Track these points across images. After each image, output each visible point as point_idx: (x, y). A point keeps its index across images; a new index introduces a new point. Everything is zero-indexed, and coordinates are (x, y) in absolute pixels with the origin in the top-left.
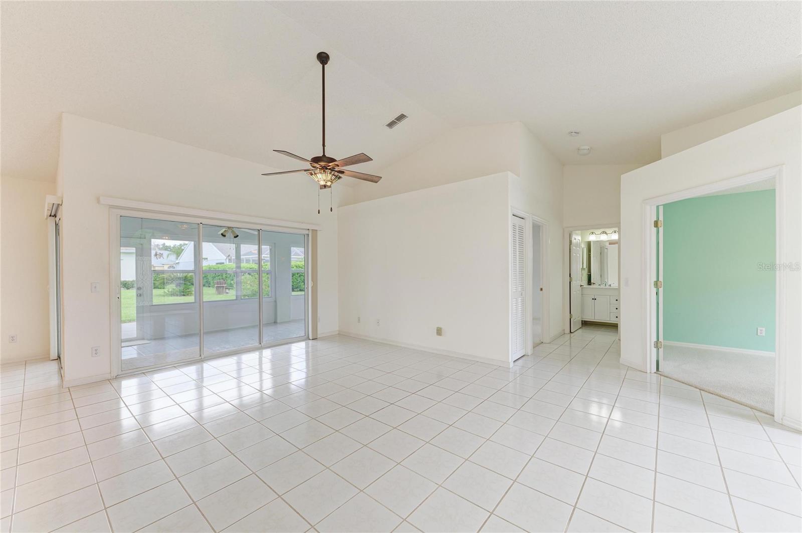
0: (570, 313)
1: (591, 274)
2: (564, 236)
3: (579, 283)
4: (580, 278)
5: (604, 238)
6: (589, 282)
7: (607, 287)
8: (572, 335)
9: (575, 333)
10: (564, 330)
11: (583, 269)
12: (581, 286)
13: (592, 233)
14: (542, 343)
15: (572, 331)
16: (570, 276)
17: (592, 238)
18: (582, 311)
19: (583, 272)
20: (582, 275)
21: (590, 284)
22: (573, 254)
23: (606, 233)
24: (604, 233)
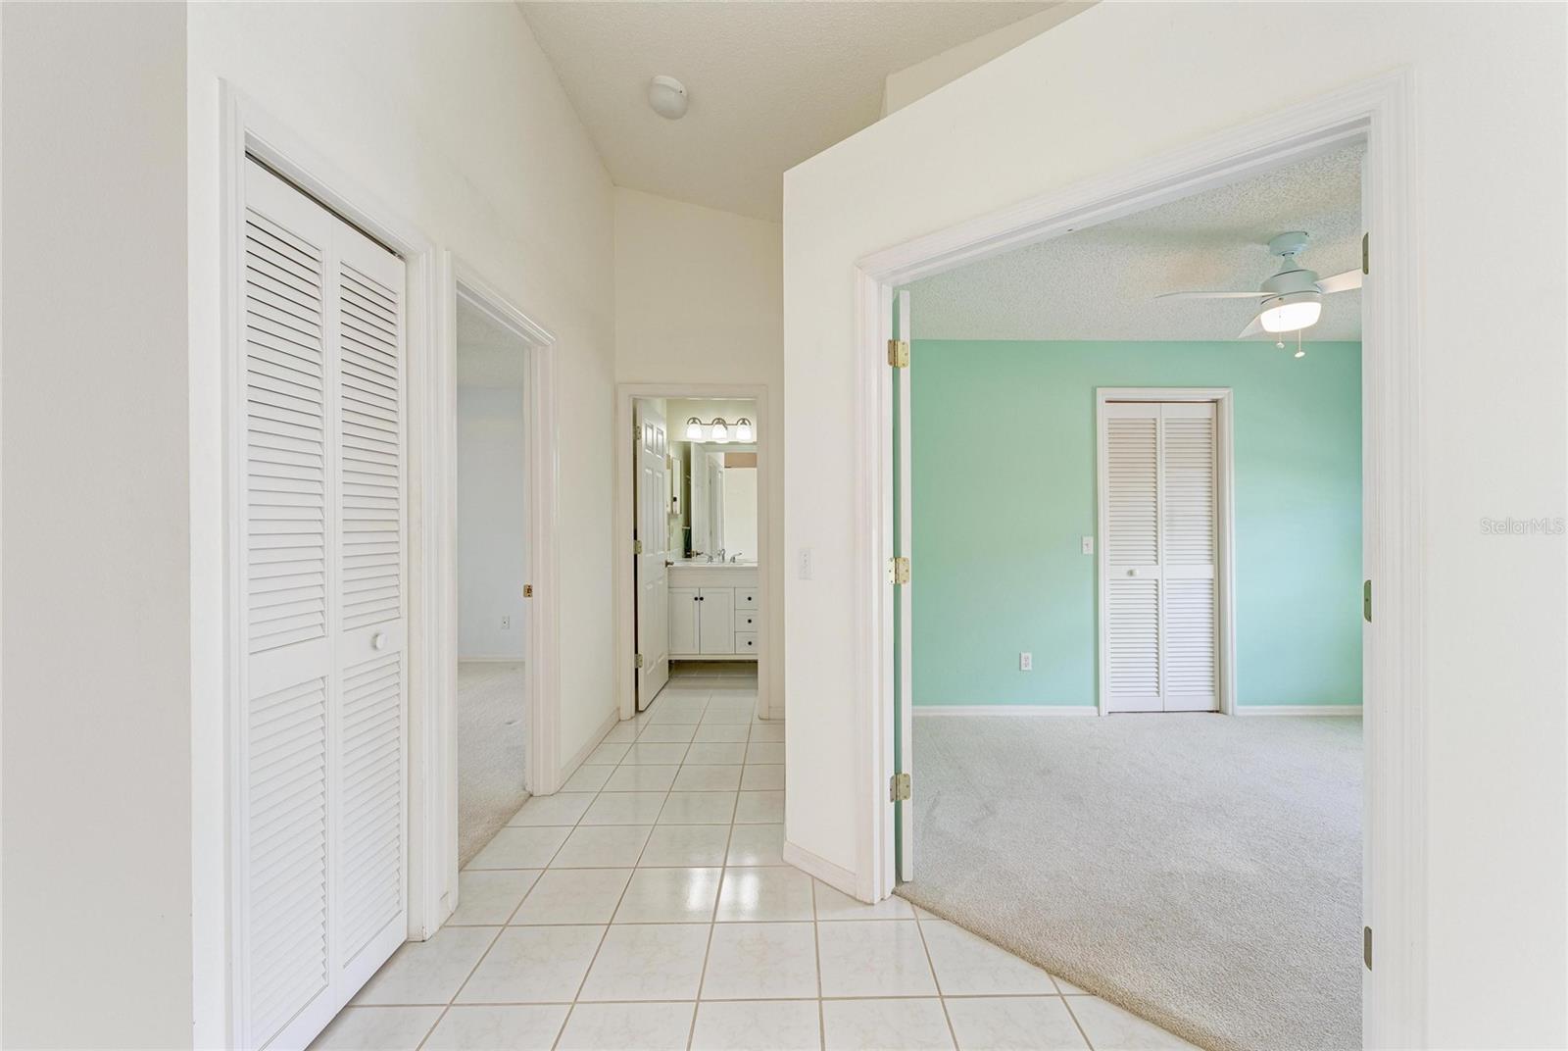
0: (636, 652)
1: (690, 530)
2: (616, 407)
3: (664, 555)
4: (660, 543)
5: (719, 434)
6: (688, 552)
7: (728, 564)
8: (642, 718)
9: (648, 711)
10: (618, 709)
11: (672, 515)
12: (667, 564)
13: (694, 419)
14: (531, 795)
15: (640, 709)
16: (635, 538)
17: (694, 434)
18: (671, 634)
19: (672, 524)
20: (670, 532)
21: (689, 556)
22: (644, 471)
23: (724, 423)
24: (720, 421)
